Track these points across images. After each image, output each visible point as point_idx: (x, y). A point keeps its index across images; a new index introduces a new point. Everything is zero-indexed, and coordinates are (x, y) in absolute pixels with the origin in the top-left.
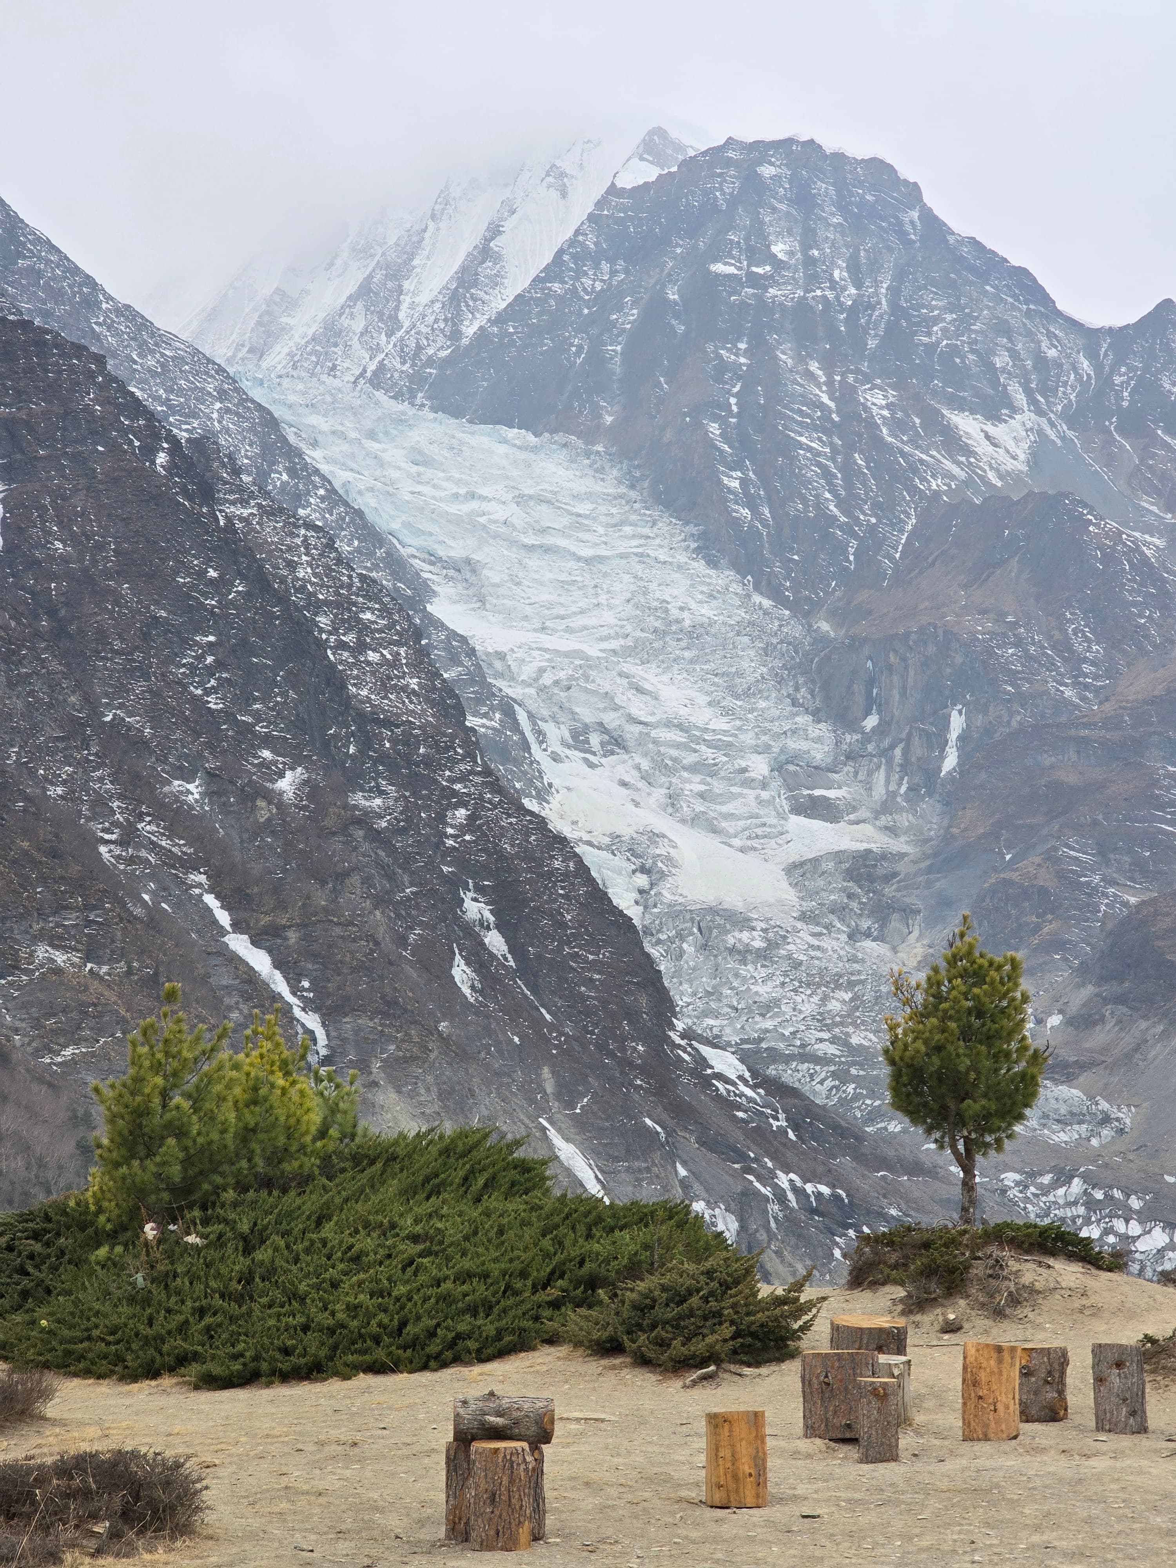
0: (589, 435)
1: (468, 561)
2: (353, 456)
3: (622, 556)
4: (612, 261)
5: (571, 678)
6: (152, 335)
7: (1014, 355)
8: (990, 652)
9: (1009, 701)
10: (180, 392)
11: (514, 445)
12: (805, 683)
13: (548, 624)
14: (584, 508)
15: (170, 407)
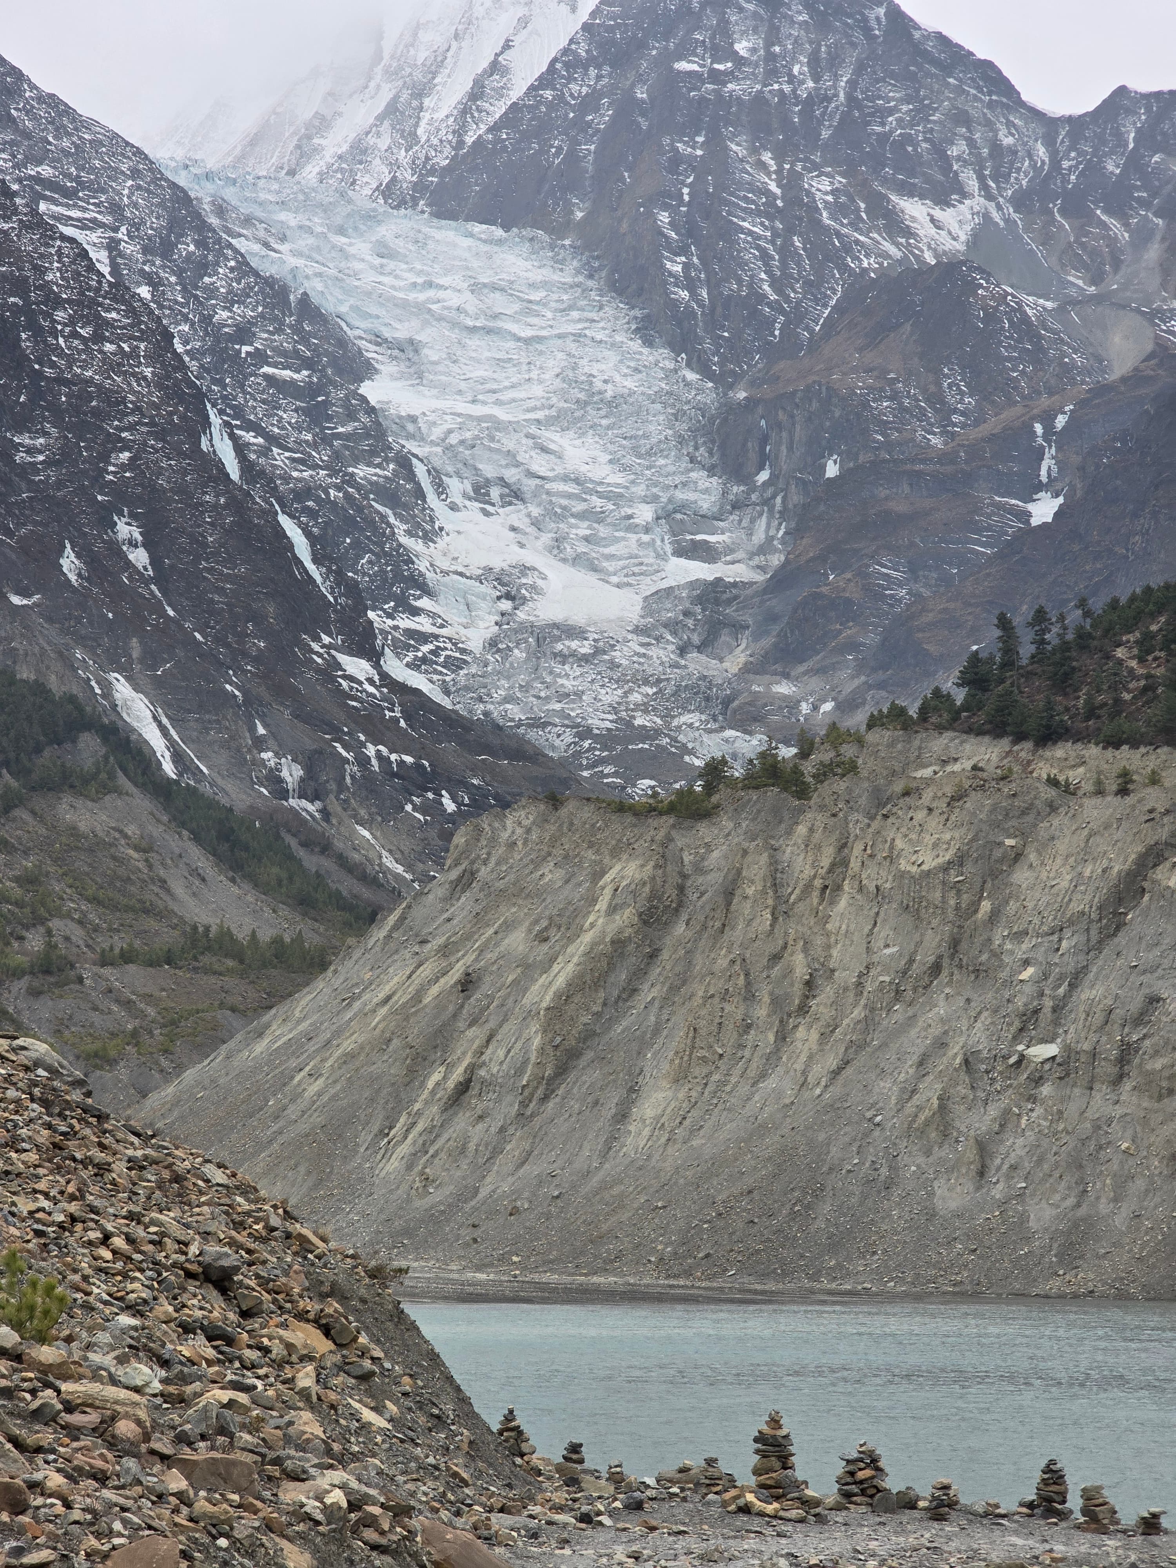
0: (557, 231)
1: (411, 342)
2: (318, 249)
3: (560, 336)
4: (599, 67)
5: (477, 437)
6: (74, 120)
7: (971, 143)
8: (865, 405)
9: (877, 449)
10: (92, 170)
11: (480, 239)
12: (705, 443)
13: (480, 397)
14: (536, 296)
15: (80, 183)
